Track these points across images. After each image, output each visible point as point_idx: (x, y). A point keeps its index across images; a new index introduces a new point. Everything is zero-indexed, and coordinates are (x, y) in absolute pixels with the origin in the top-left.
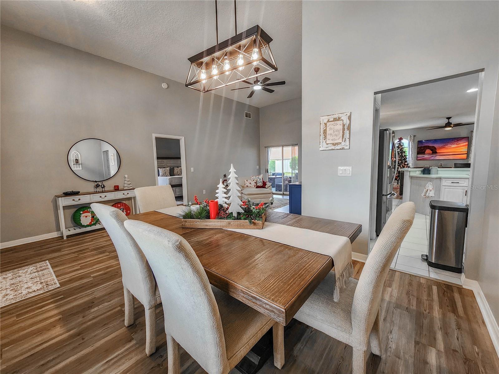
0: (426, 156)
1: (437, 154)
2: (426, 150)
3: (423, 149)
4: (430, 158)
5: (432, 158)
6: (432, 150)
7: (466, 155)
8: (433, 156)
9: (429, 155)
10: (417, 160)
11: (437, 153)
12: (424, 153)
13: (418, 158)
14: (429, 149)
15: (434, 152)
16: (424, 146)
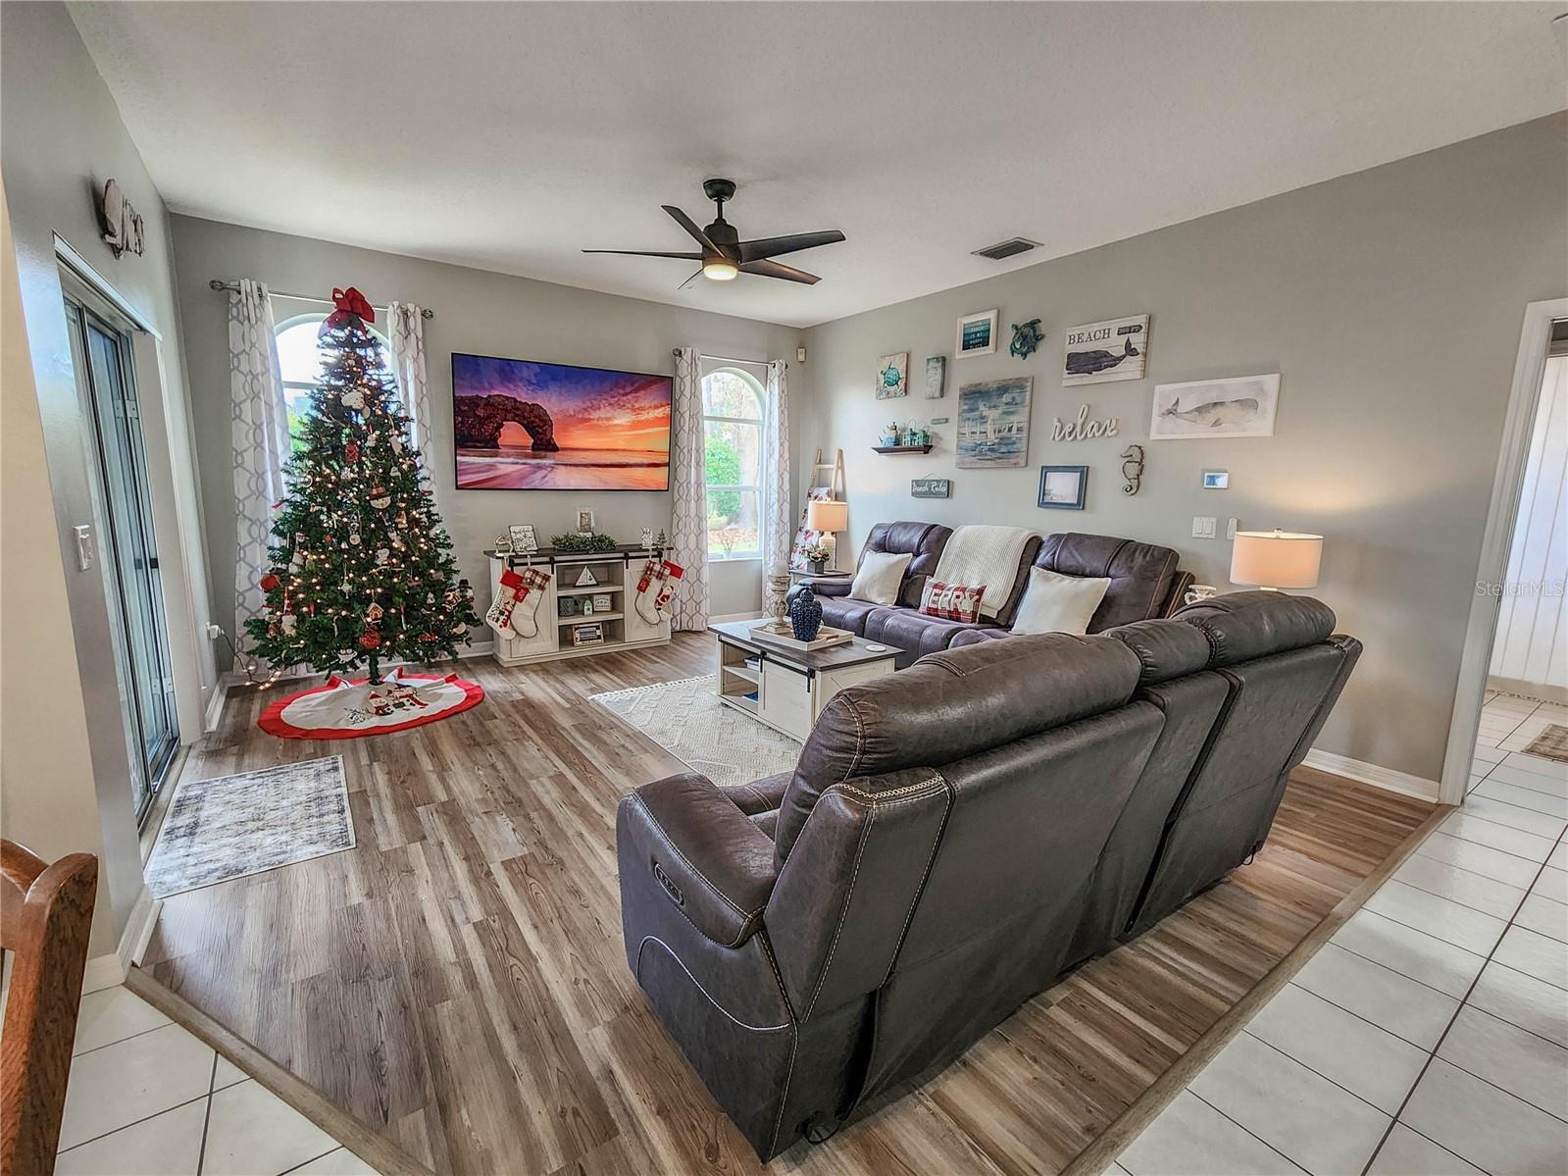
0: (505, 465)
1: (559, 457)
2: (502, 425)
3: (489, 417)
4: (523, 478)
5: (536, 480)
6: (531, 429)
8: (539, 467)
9: (518, 456)
11: (555, 449)
12: (490, 444)
13: (465, 472)
14: (517, 419)
15: (541, 440)
16: (489, 396)
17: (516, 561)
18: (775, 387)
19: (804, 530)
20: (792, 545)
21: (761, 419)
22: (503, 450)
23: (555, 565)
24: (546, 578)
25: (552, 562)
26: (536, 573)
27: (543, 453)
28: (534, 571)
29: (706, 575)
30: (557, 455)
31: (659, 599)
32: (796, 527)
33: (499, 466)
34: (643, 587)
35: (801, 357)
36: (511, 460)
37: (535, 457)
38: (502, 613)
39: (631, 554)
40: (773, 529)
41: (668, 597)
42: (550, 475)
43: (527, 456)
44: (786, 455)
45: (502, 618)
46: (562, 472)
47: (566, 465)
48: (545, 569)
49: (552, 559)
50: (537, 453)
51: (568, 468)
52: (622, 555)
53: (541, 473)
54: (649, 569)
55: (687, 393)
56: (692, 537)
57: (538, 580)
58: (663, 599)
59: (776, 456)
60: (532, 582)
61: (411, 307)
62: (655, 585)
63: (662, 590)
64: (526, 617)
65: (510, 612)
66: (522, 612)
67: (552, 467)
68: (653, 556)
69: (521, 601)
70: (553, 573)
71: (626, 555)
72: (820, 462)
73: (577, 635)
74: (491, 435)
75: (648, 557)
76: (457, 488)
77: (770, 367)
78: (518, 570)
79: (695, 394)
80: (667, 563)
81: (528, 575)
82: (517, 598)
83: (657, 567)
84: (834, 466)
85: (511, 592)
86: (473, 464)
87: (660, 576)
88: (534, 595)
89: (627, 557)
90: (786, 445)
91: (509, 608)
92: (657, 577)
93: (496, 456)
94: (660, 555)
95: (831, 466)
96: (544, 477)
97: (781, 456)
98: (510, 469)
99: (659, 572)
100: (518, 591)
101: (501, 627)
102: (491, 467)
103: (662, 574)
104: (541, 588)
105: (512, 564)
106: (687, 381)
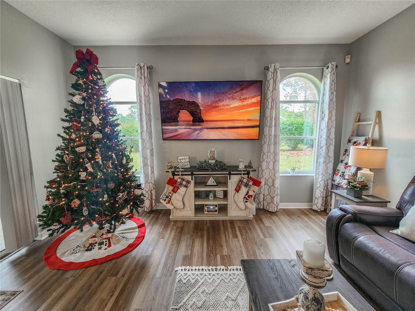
0: (182, 129)
1: (205, 125)
2: (179, 112)
3: (174, 109)
4: (189, 134)
5: (195, 136)
6: (191, 113)
7: (257, 129)
8: (195, 130)
10: (164, 139)
11: (202, 121)
12: (176, 121)
14: (185, 108)
15: (196, 117)
16: (174, 99)
17: (176, 173)
18: (328, 80)
19: (344, 162)
20: (335, 172)
21: (318, 99)
22: (180, 123)
23: (193, 176)
24: (188, 182)
25: (192, 175)
26: (183, 180)
27: (197, 123)
28: (182, 179)
29: (278, 183)
30: (203, 124)
31: (247, 196)
32: (337, 161)
33: (179, 130)
34: (238, 190)
35: (348, 60)
36: (184, 127)
37: (193, 125)
38: (167, 197)
39: (232, 172)
40: (322, 160)
41: (251, 196)
42: (201, 133)
43: (190, 125)
44: (334, 118)
45: (167, 199)
46: (205, 131)
47: (208, 128)
48: (189, 178)
49: (192, 173)
50: (195, 123)
51: (209, 130)
52: (228, 173)
53: (197, 132)
54: (241, 181)
55: (271, 88)
56: (271, 164)
57: (184, 183)
58: (248, 197)
59: (326, 119)
60: (181, 184)
61: (142, 65)
62: (244, 190)
63: (248, 192)
64: (178, 200)
65: (171, 197)
66: (177, 198)
67: (201, 129)
68: (244, 174)
69: (175, 193)
70: (192, 180)
71: (230, 172)
72: (359, 121)
73: (206, 209)
74: (175, 117)
75: (241, 174)
76: (163, 140)
77: (325, 68)
78: (176, 177)
79: (275, 89)
80: (251, 179)
81: (179, 180)
82: (174, 191)
83: (245, 181)
84: (372, 123)
85: (171, 188)
86: (168, 129)
87: (246, 185)
88: (182, 190)
89: (230, 174)
90: (334, 112)
91: (170, 195)
92: (245, 186)
93: (178, 126)
94: (248, 173)
95: (370, 123)
96: (199, 134)
97: (330, 118)
98: (183, 131)
99: (246, 183)
100: (174, 187)
101: (167, 203)
102: (176, 130)
103: (248, 184)
104: (186, 186)
105: (174, 174)
106: (271, 82)
